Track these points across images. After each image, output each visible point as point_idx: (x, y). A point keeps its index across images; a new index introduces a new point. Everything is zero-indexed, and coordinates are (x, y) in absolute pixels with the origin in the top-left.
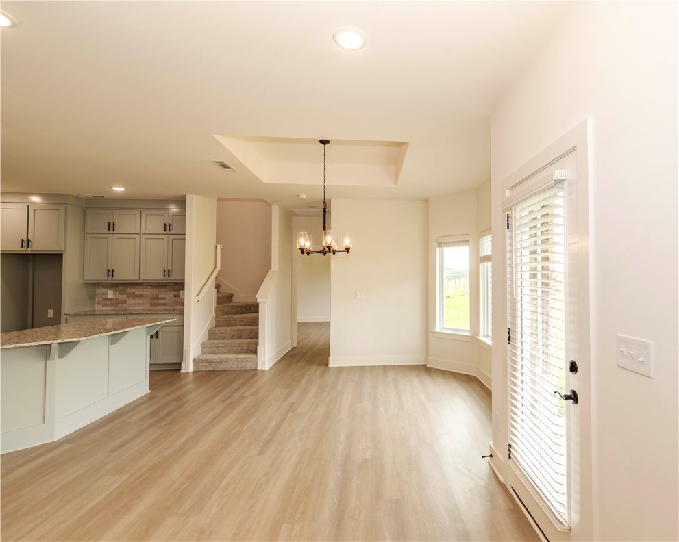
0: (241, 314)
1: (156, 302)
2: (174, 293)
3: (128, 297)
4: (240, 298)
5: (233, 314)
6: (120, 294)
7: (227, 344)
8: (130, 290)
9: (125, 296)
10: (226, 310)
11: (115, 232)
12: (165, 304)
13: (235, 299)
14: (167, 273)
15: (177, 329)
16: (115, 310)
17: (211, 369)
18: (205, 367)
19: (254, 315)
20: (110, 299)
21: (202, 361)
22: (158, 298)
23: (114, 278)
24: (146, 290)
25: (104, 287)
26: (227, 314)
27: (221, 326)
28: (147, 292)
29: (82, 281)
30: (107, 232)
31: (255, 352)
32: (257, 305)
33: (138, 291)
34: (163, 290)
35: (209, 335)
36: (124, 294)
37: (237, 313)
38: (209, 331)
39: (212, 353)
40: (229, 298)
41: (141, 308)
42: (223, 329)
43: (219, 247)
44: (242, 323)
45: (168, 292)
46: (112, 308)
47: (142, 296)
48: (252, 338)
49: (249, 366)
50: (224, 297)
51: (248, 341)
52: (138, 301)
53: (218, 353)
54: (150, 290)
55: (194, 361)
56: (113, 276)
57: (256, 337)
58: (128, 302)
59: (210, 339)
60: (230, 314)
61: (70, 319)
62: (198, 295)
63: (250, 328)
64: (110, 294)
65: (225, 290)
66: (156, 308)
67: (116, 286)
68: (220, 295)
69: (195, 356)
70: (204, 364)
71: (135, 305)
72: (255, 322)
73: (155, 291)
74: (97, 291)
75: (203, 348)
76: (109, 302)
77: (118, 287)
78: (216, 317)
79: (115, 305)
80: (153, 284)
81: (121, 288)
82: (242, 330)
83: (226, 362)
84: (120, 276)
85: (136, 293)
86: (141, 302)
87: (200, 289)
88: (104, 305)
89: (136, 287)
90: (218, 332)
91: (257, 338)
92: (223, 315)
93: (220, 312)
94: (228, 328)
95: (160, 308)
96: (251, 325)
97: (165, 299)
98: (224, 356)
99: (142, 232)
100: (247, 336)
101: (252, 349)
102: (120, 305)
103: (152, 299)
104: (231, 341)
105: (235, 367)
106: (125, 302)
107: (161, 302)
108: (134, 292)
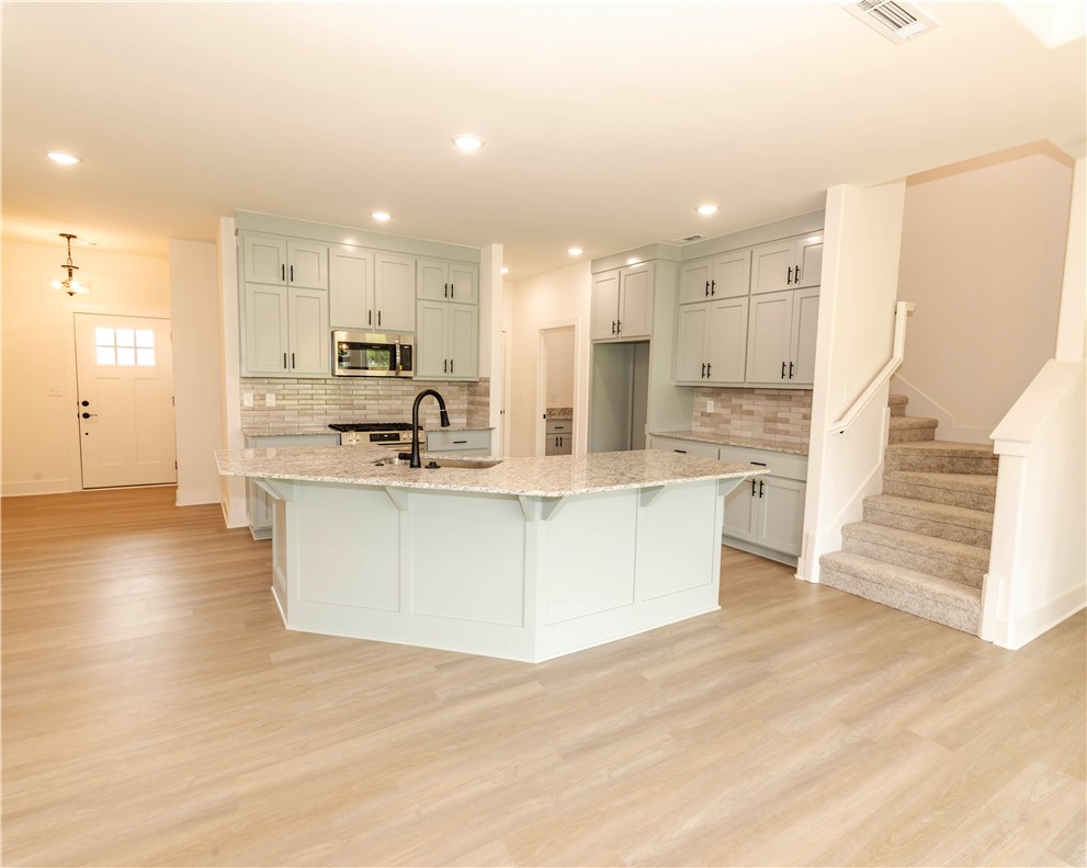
0: (952, 472)
1: (773, 426)
3: (732, 413)
4: (953, 434)
5: (930, 470)
6: (723, 407)
7: (901, 543)
8: (736, 401)
9: (729, 411)
10: (912, 458)
11: (715, 297)
12: (786, 432)
13: (939, 434)
14: (788, 369)
15: (795, 485)
16: (715, 435)
17: (856, 592)
18: (844, 584)
19: (984, 481)
20: (709, 415)
21: (839, 568)
22: (775, 420)
23: (711, 379)
24: (757, 402)
25: (704, 394)
26: (912, 467)
27: (894, 495)
28: (761, 406)
29: (675, 384)
30: (704, 298)
31: (977, 586)
32: (996, 458)
33: (746, 403)
35: (865, 511)
36: (727, 407)
37: (941, 469)
38: (865, 500)
39: (865, 554)
40: (928, 430)
41: (749, 434)
42: (898, 503)
43: (903, 307)
44: (950, 497)
45: (793, 409)
46: (712, 430)
47: (751, 413)
48: (973, 543)
49: (954, 618)
50: (911, 428)
51: (962, 549)
52: (746, 421)
53: (879, 559)
54: (766, 402)
55: (822, 561)
56: (709, 375)
57: (985, 541)
58: (732, 421)
59: (865, 521)
60: (922, 469)
61: (657, 441)
62: (840, 420)
63: (971, 514)
64: (711, 406)
65: (916, 413)
66: (773, 438)
67: (718, 392)
68: (900, 421)
69: (828, 550)
70: (843, 576)
71: (742, 428)
72: (985, 501)
73: (771, 406)
74: (696, 400)
75: (846, 538)
76: (708, 420)
77: (719, 395)
78: (886, 473)
79: (715, 425)
80: (771, 392)
81: (724, 396)
82: (946, 517)
83: (891, 587)
84: (719, 377)
85: (744, 407)
86: (750, 423)
87: (847, 405)
88: (703, 425)
89: (745, 396)
90: (883, 507)
91: (988, 546)
92: (902, 470)
93: (896, 462)
94: (910, 505)
96: (976, 507)
97: (786, 421)
98: (890, 573)
99: (752, 293)
100: (956, 536)
101: (970, 573)
102: (722, 426)
103: (767, 420)
104: (912, 538)
105: (914, 608)
106: (728, 422)
107: (780, 426)
108: (741, 406)
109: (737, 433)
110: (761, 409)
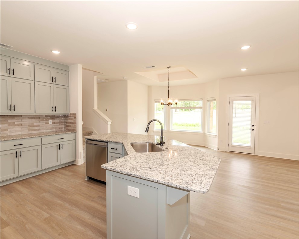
1: (33, 128)
2: (45, 121)
3: (8, 126)
8: (10, 121)
12: (39, 130)
22: (33, 126)
33: (17, 121)
34: (37, 120)
41: (20, 133)
45: (41, 121)
47: (21, 125)
52: (18, 128)
58: (9, 130)
66: (33, 132)
71: (15, 131)
73: (31, 121)
85: (16, 123)
86: (20, 129)
95: (35, 132)
97: (38, 126)
103: (29, 126)
106: (6, 130)
107: (36, 128)
108: (14, 122)
109: (13, 134)
110: (26, 123)
